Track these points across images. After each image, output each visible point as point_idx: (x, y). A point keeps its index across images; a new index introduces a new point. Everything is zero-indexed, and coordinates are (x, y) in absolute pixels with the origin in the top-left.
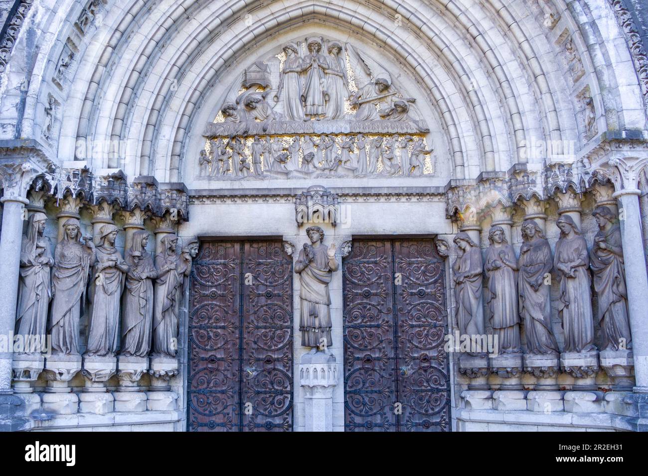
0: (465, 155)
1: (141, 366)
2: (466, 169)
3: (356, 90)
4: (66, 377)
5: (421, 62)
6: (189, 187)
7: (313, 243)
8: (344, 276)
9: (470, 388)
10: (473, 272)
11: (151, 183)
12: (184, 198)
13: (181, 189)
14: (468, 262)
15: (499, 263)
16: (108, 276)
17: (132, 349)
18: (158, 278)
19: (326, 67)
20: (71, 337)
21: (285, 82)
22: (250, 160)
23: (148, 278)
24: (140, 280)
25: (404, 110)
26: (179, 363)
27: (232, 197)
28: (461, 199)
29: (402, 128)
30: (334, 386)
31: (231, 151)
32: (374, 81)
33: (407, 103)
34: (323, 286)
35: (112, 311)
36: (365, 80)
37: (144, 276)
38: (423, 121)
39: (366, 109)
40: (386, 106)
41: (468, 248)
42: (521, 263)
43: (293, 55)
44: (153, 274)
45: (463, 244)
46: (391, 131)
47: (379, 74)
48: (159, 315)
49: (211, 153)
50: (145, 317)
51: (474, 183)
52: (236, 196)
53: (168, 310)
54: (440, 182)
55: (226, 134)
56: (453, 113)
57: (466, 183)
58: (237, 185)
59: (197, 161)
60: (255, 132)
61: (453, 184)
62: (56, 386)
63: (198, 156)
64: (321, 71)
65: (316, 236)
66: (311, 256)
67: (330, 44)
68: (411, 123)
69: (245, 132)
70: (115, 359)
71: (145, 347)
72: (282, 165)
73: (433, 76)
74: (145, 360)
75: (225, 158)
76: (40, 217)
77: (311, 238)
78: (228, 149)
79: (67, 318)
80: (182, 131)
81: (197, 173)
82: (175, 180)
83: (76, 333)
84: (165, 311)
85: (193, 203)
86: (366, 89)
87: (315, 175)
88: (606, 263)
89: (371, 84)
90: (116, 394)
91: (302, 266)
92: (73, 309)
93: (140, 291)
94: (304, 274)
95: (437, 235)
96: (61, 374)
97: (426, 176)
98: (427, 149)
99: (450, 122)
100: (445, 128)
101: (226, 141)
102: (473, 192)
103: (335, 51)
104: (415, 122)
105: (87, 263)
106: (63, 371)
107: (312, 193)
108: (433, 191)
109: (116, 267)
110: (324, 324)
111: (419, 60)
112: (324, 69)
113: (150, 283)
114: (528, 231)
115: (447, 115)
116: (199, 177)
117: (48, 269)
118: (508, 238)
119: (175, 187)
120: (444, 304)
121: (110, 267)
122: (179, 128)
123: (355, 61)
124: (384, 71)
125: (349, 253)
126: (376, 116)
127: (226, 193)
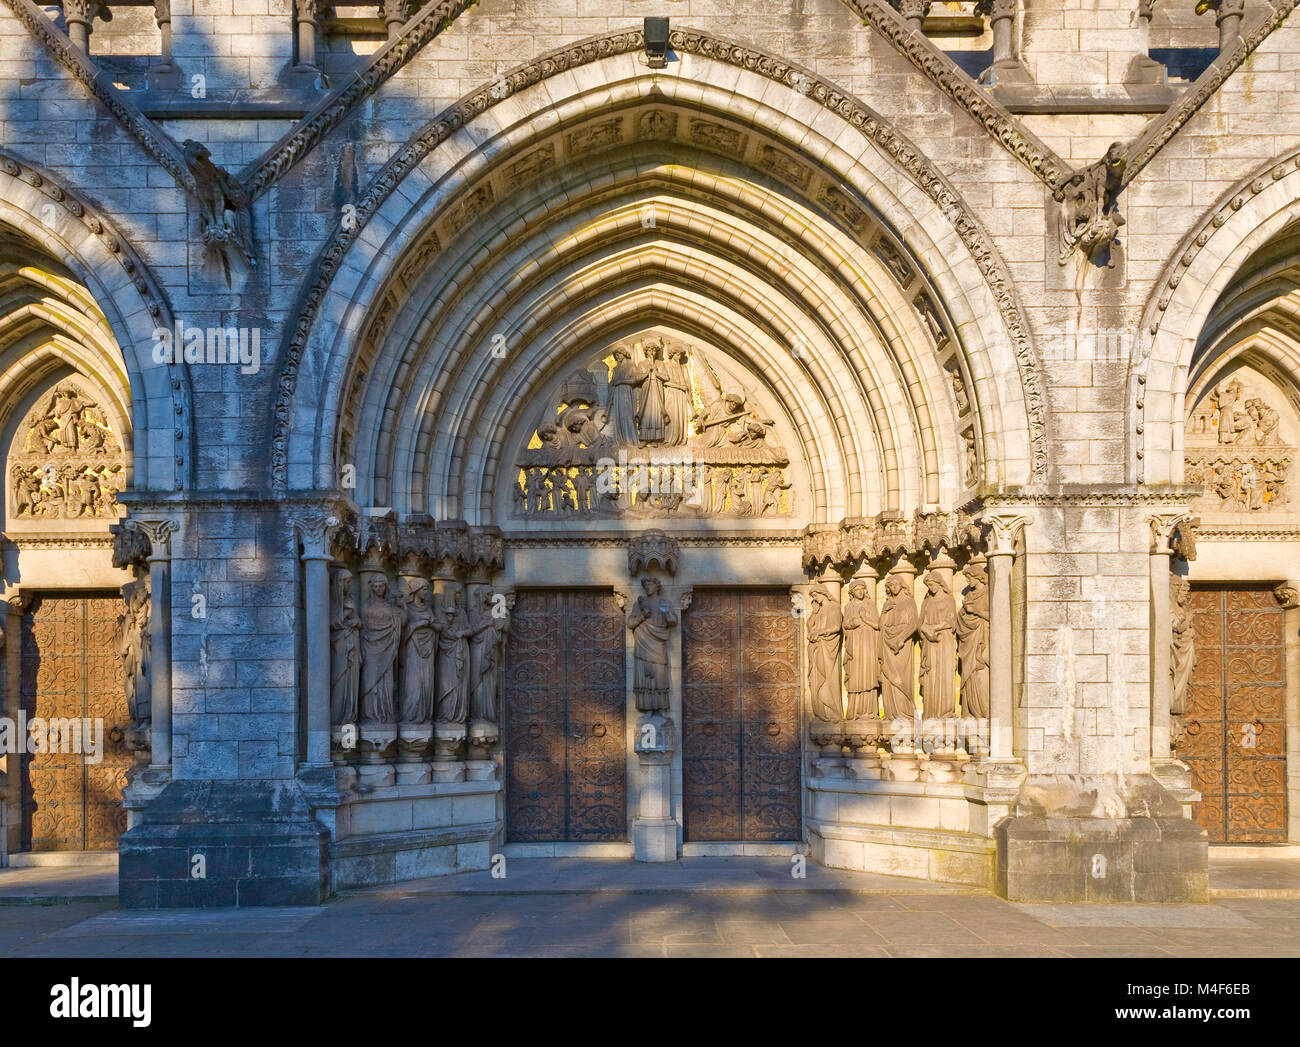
0: (828, 492)
1: (459, 734)
2: (829, 510)
3: (702, 406)
4: (382, 748)
5: (783, 375)
6: (504, 528)
7: (649, 596)
8: (683, 632)
9: (821, 756)
10: (829, 630)
11: (462, 529)
12: (499, 543)
13: (496, 534)
14: (825, 619)
15: (858, 621)
16: (421, 636)
17: (450, 715)
18: (475, 635)
19: (666, 378)
20: (385, 703)
21: (616, 396)
22: (574, 495)
23: (464, 637)
24: (455, 639)
25: (760, 435)
26: (499, 729)
27: (554, 541)
28: (820, 547)
29: (756, 458)
30: (672, 752)
31: (551, 484)
32: (724, 396)
33: (763, 426)
34: (660, 644)
35: (427, 675)
36: (715, 395)
37: (460, 634)
38: (782, 448)
39: (713, 434)
40: (737, 429)
41: (825, 602)
42: (884, 622)
43: (625, 361)
44: (468, 632)
45: (820, 598)
46: (742, 461)
47: (731, 388)
48: (477, 677)
49: (526, 487)
50: (462, 681)
51: (836, 528)
52: (559, 540)
53: (486, 672)
54: (798, 524)
55: (545, 463)
56: (818, 442)
57: (826, 528)
58: (559, 527)
59: (511, 497)
60: (579, 462)
61: (812, 530)
62: (374, 757)
63: (512, 490)
64: (660, 383)
65: (652, 588)
66: (647, 611)
67: (671, 347)
68: (767, 451)
69: (568, 462)
70: (431, 727)
71: (463, 713)
72: (613, 502)
73: (795, 394)
74: (464, 727)
75: (544, 492)
76: (346, 574)
77: (647, 590)
78: (547, 482)
79: (381, 684)
80: (493, 462)
81: (511, 510)
82: (487, 522)
83: (390, 701)
84: (483, 674)
85: (508, 548)
86: (714, 407)
87: (650, 515)
88: (972, 628)
89: (720, 400)
90: (434, 764)
91: (636, 622)
92: (387, 675)
93: (457, 651)
94: (638, 630)
95: (790, 586)
96: (378, 744)
97: (782, 516)
98: (786, 483)
99: (813, 453)
100: (807, 458)
101: (544, 471)
102: (834, 539)
103: (677, 357)
104: (772, 450)
105: (397, 622)
106: (381, 741)
107: (649, 539)
108: (788, 535)
109: (429, 626)
110: (660, 686)
111: (780, 373)
112: (664, 381)
113: (465, 641)
114: (892, 588)
115: (810, 444)
116: (513, 516)
117: (357, 632)
118: (871, 593)
119: (489, 531)
120: (796, 663)
121: (423, 627)
122: (489, 458)
123: (701, 370)
124: (737, 384)
125: (690, 605)
126: (725, 442)
127: (547, 536)
